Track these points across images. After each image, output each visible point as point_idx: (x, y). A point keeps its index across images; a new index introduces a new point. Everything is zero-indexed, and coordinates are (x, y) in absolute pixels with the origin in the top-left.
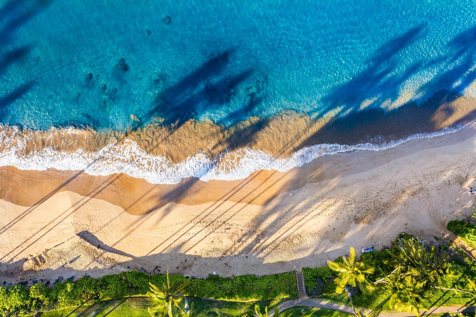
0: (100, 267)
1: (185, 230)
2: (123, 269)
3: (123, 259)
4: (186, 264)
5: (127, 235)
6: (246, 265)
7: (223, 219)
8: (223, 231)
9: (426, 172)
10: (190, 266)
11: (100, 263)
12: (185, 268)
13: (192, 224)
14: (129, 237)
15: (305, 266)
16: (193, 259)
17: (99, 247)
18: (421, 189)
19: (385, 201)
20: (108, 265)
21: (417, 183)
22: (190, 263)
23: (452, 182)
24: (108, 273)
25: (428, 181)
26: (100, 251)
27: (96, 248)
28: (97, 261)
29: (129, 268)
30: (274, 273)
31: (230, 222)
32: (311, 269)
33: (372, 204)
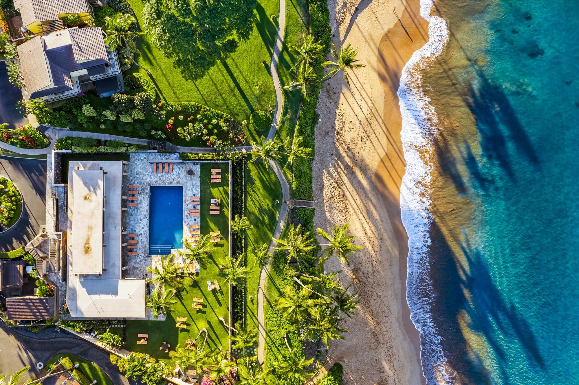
0: (338, 8)
1: (365, 96)
2: (333, 30)
3: (342, 31)
4: (331, 93)
5: (365, 39)
6: (325, 152)
7: (372, 135)
8: (360, 134)
9: (394, 350)
10: (329, 97)
11: (342, 9)
12: (328, 91)
13: (370, 104)
14: (363, 40)
15: (316, 212)
16: (336, 100)
17: (357, 9)
18: (379, 342)
19: (372, 303)
20: (339, 16)
21: (386, 339)
22: (332, 97)
23: (382, 374)
24: (331, 15)
25: (386, 351)
26: (353, 9)
27: (356, 6)
28: (344, 6)
29: (334, 36)
30: (313, 180)
31: (368, 142)
32: (312, 217)
33: (370, 289)
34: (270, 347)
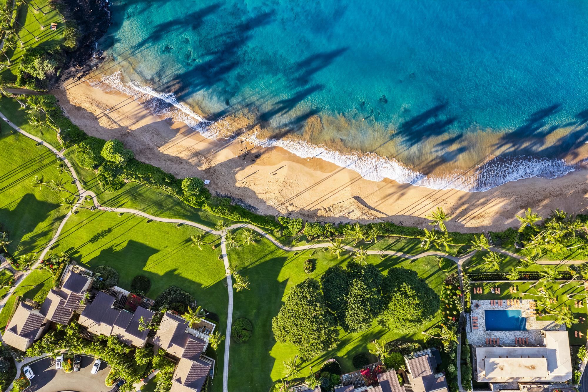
0: (366, 218)
1: (419, 202)
2: (380, 221)
3: (380, 215)
4: (419, 222)
5: (384, 202)
6: (455, 226)
7: (443, 198)
8: (443, 205)
9: (565, 185)
10: (421, 223)
11: (367, 216)
12: (418, 224)
13: (424, 199)
14: (384, 203)
15: (490, 231)
16: (423, 220)
17: (365, 206)
18: (561, 194)
19: (539, 198)
20: (371, 218)
21: (559, 190)
22: (421, 221)
23: (580, 192)
24: (372, 222)
25: (566, 189)
26: (366, 209)
27: (364, 207)
28: (365, 214)
29: (383, 221)
30: (472, 232)
31: (447, 200)
32: (493, 233)
33: (531, 199)
34: (573, 258)
